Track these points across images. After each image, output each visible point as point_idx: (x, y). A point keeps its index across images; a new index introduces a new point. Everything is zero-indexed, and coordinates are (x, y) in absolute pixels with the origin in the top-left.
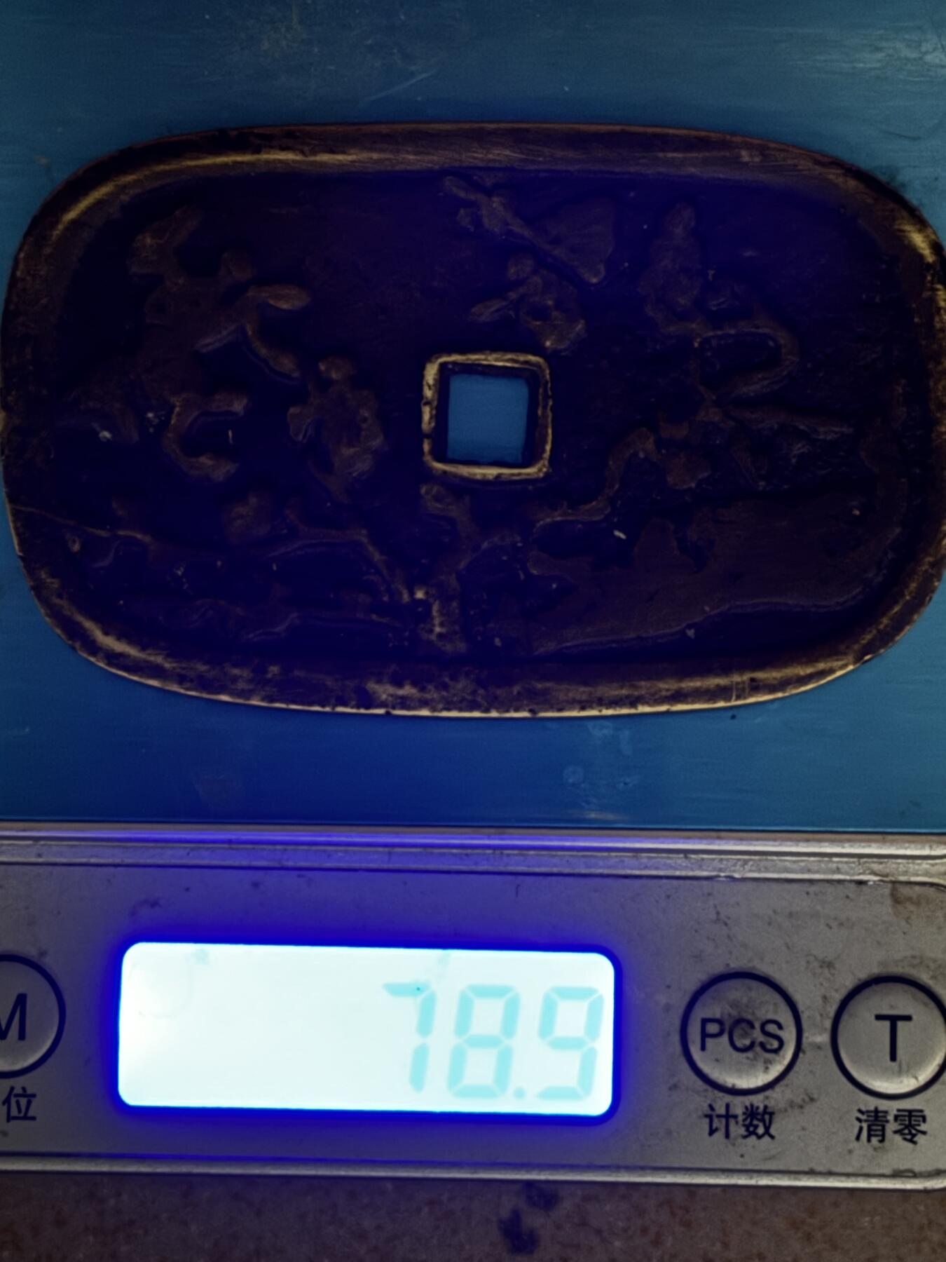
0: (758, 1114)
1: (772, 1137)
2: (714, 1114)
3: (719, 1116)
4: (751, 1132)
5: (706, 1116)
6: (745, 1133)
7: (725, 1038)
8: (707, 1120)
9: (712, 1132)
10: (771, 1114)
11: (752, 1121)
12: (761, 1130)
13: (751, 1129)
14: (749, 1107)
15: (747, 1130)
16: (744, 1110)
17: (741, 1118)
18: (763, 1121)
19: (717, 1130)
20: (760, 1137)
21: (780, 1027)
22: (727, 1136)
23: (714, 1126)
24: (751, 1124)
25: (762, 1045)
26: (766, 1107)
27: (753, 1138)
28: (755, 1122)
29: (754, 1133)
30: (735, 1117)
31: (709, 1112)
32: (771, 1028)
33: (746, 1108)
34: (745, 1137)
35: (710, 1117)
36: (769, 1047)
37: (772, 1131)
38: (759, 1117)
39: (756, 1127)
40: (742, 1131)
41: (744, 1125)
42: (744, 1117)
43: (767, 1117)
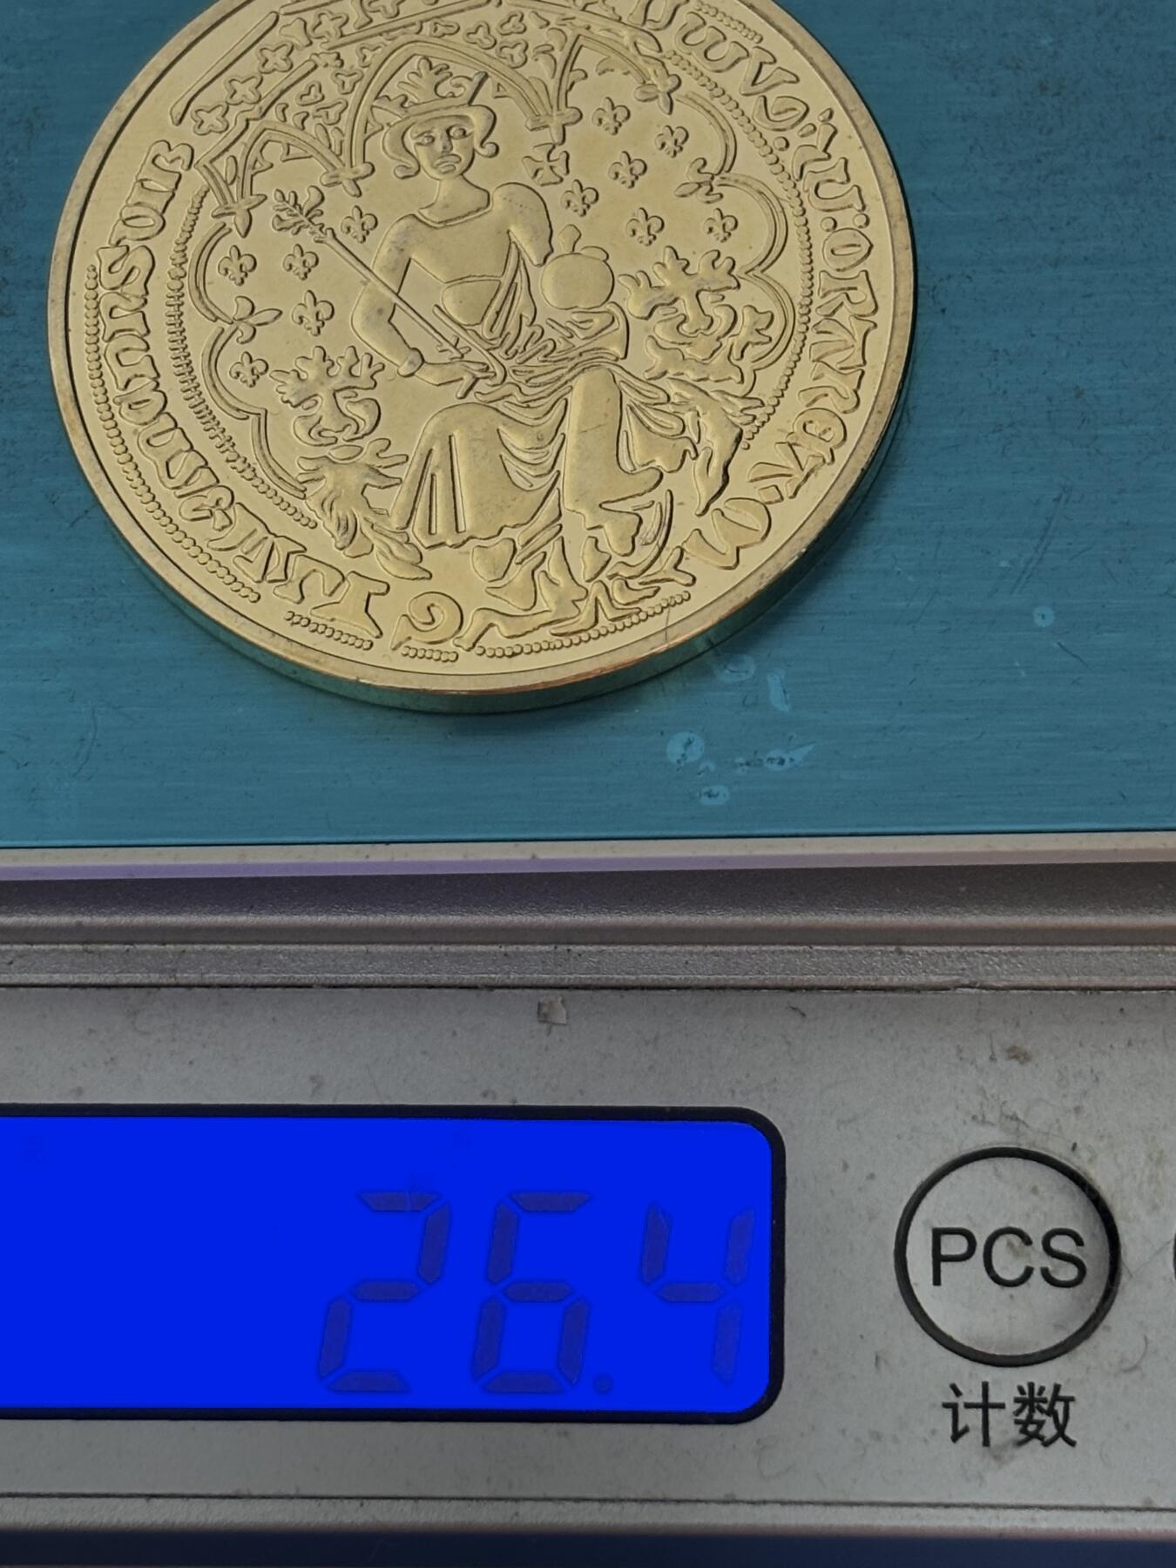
0: (1045, 1401)
1: (1072, 1443)
2: (961, 1401)
3: (968, 1406)
4: (1029, 1433)
5: (946, 1406)
6: (1023, 1437)
7: (977, 1260)
8: (949, 1412)
9: (957, 1435)
10: (1067, 1401)
11: (1032, 1411)
12: (1049, 1430)
13: (1031, 1428)
14: (1026, 1389)
15: (1024, 1431)
16: (1018, 1395)
17: (1012, 1407)
18: (1052, 1412)
19: (966, 1430)
20: (1046, 1444)
21: (1079, 1242)
22: (986, 1442)
23: (961, 1427)
24: (1030, 1420)
25: (1046, 1274)
26: (1057, 1388)
27: (1036, 1443)
28: (1037, 1416)
29: (1035, 1435)
30: (1001, 1406)
31: (952, 1398)
32: (1060, 1244)
33: (1021, 1390)
34: (1020, 1443)
35: (953, 1407)
36: (1061, 1277)
37: (1068, 1433)
38: (1045, 1406)
39: (1040, 1424)
40: (1014, 1432)
41: (1017, 1422)
42: (1019, 1405)
43: (1059, 1407)
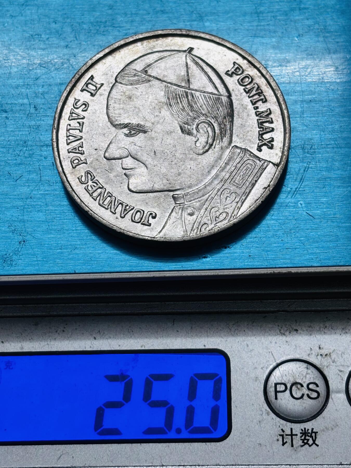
0: (309, 433)
1: (318, 446)
2: (284, 434)
3: (287, 435)
5: (280, 435)
6: (303, 444)
7: (288, 392)
8: (281, 437)
9: (283, 444)
10: (316, 433)
11: (305, 436)
12: (311, 442)
13: (305, 441)
14: (304, 430)
15: (303, 442)
16: (301, 432)
17: (299, 435)
18: (311, 436)
19: (286, 442)
20: (310, 446)
21: (317, 386)
24: (305, 439)
25: (308, 395)
26: (313, 429)
27: (307, 446)
28: (307, 438)
29: (307, 443)
30: (296, 435)
31: (282, 433)
33: (302, 430)
34: (302, 446)
36: (312, 396)
37: (316, 442)
38: (309, 435)
39: (308, 440)
40: (301, 443)
41: (301, 440)
42: (301, 435)
43: (313, 435)
